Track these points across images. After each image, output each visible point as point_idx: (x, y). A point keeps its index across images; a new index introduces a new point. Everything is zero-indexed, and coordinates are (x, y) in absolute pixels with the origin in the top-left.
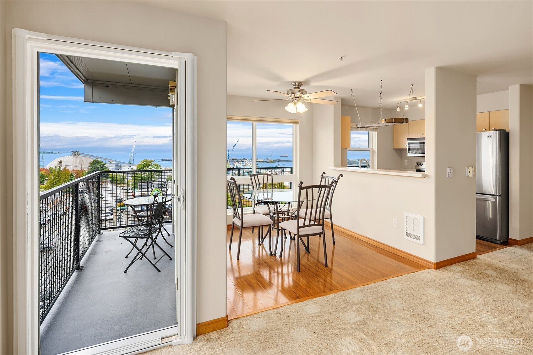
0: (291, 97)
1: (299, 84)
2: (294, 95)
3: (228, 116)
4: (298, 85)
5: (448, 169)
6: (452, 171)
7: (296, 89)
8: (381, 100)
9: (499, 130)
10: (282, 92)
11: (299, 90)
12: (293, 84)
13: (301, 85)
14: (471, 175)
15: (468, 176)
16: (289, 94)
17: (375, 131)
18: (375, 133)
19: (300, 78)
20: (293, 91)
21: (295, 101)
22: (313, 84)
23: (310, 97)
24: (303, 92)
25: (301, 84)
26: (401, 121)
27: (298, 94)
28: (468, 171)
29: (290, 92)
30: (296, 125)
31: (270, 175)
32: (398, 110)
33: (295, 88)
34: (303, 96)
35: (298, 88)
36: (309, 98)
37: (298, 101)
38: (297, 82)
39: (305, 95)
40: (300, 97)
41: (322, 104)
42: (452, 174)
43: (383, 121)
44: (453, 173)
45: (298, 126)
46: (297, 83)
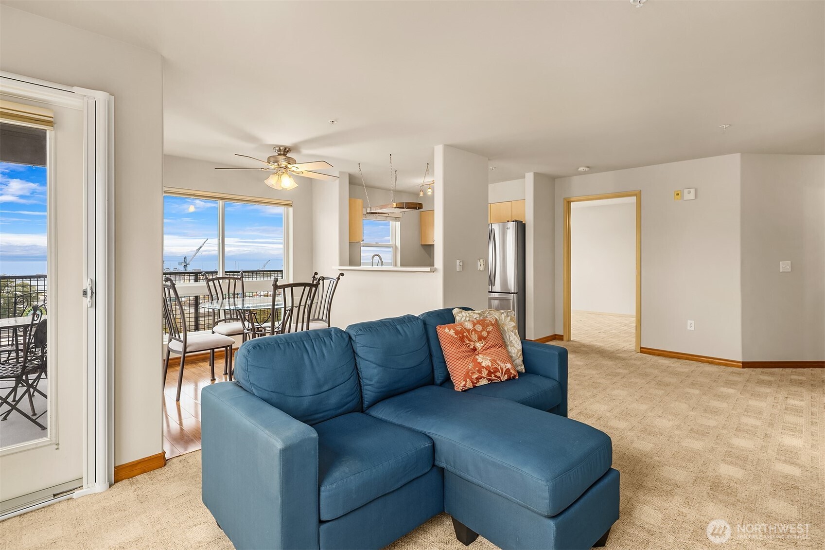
0: (273, 166)
1: (285, 149)
2: (278, 164)
3: (165, 189)
4: (285, 151)
5: (458, 261)
6: (461, 264)
7: (281, 157)
8: (396, 179)
9: (516, 221)
10: (259, 159)
11: (284, 157)
12: (277, 148)
13: (288, 151)
14: (482, 268)
15: (480, 270)
16: (271, 162)
17: (398, 221)
18: (398, 224)
19: (287, 142)
20: (277, 158)
21: (280, 173)
22: (305, 151)
23: (301, 168)
24: (290, 161)
25: (288, 149)
26: (413, 206)
27: (284, 164)
28: (479, 264)
29: (272, 160)
30: (288, 208)
31: (240, 279)
32: (421, 193)
33: (280, 155)
34: (289, 166)
35: (285, 155)
36: (299, 170)
37: (284, 172)
38: (282, 146)
39: (294, 165)
40: (286, 168)
41: (319, 180)
42: (461, 267)
43: (394, 205)
44: (463, 265)
45: (291, 209)
46: (281, 148)
